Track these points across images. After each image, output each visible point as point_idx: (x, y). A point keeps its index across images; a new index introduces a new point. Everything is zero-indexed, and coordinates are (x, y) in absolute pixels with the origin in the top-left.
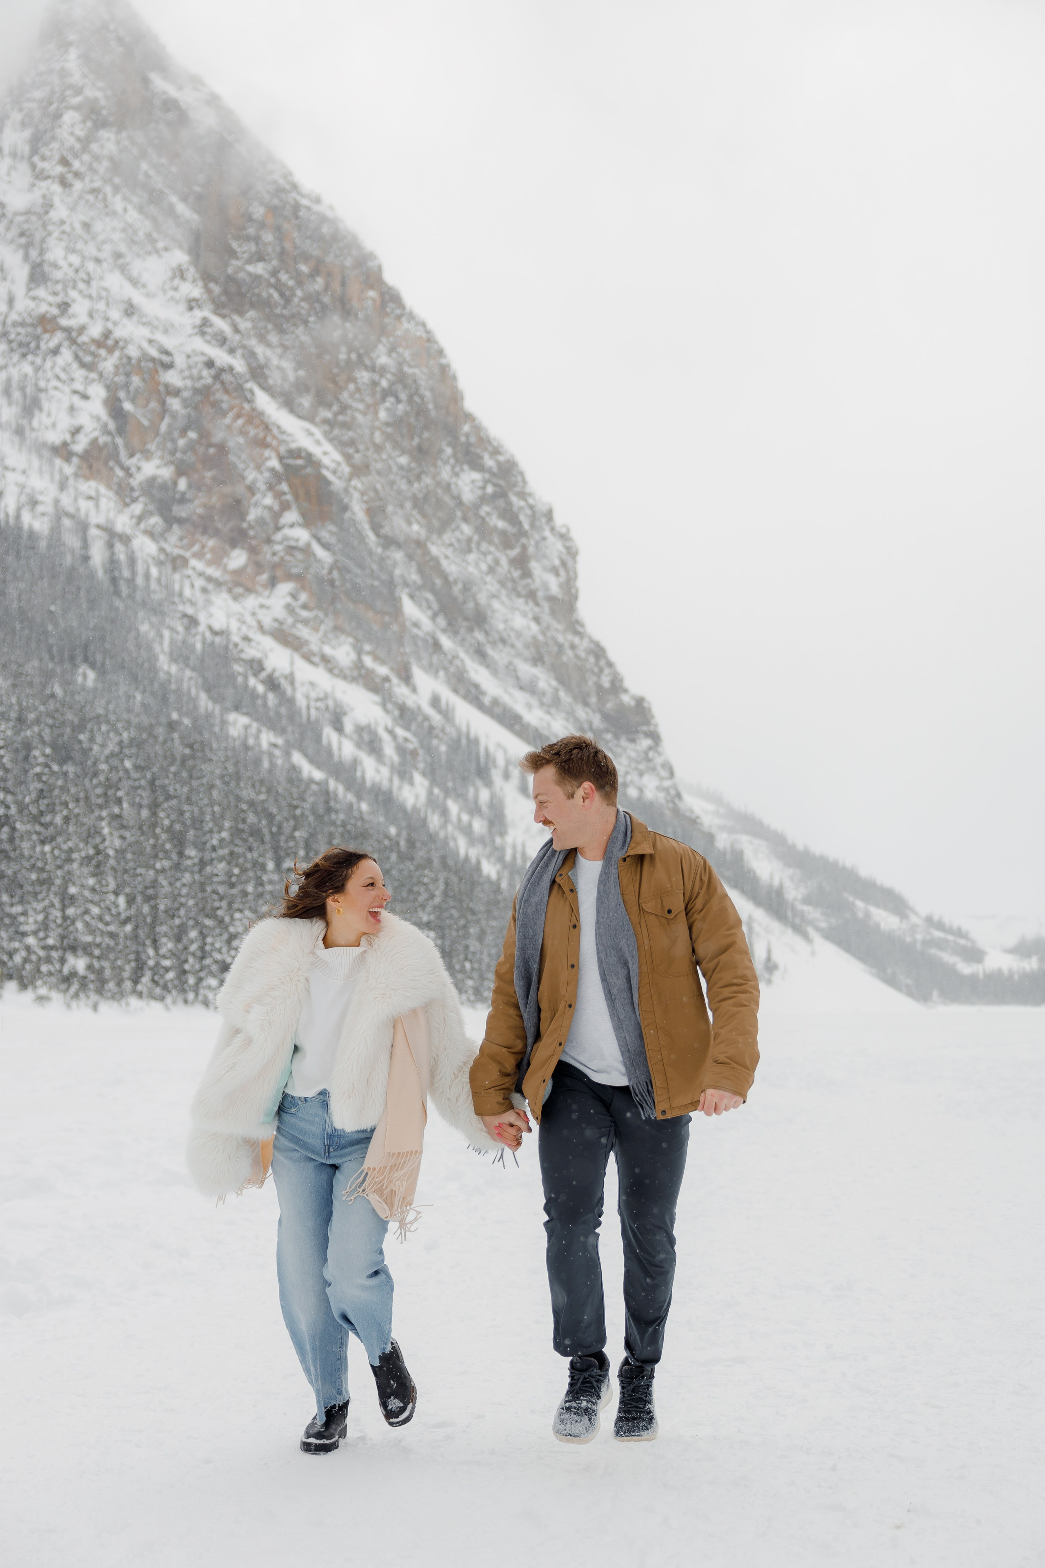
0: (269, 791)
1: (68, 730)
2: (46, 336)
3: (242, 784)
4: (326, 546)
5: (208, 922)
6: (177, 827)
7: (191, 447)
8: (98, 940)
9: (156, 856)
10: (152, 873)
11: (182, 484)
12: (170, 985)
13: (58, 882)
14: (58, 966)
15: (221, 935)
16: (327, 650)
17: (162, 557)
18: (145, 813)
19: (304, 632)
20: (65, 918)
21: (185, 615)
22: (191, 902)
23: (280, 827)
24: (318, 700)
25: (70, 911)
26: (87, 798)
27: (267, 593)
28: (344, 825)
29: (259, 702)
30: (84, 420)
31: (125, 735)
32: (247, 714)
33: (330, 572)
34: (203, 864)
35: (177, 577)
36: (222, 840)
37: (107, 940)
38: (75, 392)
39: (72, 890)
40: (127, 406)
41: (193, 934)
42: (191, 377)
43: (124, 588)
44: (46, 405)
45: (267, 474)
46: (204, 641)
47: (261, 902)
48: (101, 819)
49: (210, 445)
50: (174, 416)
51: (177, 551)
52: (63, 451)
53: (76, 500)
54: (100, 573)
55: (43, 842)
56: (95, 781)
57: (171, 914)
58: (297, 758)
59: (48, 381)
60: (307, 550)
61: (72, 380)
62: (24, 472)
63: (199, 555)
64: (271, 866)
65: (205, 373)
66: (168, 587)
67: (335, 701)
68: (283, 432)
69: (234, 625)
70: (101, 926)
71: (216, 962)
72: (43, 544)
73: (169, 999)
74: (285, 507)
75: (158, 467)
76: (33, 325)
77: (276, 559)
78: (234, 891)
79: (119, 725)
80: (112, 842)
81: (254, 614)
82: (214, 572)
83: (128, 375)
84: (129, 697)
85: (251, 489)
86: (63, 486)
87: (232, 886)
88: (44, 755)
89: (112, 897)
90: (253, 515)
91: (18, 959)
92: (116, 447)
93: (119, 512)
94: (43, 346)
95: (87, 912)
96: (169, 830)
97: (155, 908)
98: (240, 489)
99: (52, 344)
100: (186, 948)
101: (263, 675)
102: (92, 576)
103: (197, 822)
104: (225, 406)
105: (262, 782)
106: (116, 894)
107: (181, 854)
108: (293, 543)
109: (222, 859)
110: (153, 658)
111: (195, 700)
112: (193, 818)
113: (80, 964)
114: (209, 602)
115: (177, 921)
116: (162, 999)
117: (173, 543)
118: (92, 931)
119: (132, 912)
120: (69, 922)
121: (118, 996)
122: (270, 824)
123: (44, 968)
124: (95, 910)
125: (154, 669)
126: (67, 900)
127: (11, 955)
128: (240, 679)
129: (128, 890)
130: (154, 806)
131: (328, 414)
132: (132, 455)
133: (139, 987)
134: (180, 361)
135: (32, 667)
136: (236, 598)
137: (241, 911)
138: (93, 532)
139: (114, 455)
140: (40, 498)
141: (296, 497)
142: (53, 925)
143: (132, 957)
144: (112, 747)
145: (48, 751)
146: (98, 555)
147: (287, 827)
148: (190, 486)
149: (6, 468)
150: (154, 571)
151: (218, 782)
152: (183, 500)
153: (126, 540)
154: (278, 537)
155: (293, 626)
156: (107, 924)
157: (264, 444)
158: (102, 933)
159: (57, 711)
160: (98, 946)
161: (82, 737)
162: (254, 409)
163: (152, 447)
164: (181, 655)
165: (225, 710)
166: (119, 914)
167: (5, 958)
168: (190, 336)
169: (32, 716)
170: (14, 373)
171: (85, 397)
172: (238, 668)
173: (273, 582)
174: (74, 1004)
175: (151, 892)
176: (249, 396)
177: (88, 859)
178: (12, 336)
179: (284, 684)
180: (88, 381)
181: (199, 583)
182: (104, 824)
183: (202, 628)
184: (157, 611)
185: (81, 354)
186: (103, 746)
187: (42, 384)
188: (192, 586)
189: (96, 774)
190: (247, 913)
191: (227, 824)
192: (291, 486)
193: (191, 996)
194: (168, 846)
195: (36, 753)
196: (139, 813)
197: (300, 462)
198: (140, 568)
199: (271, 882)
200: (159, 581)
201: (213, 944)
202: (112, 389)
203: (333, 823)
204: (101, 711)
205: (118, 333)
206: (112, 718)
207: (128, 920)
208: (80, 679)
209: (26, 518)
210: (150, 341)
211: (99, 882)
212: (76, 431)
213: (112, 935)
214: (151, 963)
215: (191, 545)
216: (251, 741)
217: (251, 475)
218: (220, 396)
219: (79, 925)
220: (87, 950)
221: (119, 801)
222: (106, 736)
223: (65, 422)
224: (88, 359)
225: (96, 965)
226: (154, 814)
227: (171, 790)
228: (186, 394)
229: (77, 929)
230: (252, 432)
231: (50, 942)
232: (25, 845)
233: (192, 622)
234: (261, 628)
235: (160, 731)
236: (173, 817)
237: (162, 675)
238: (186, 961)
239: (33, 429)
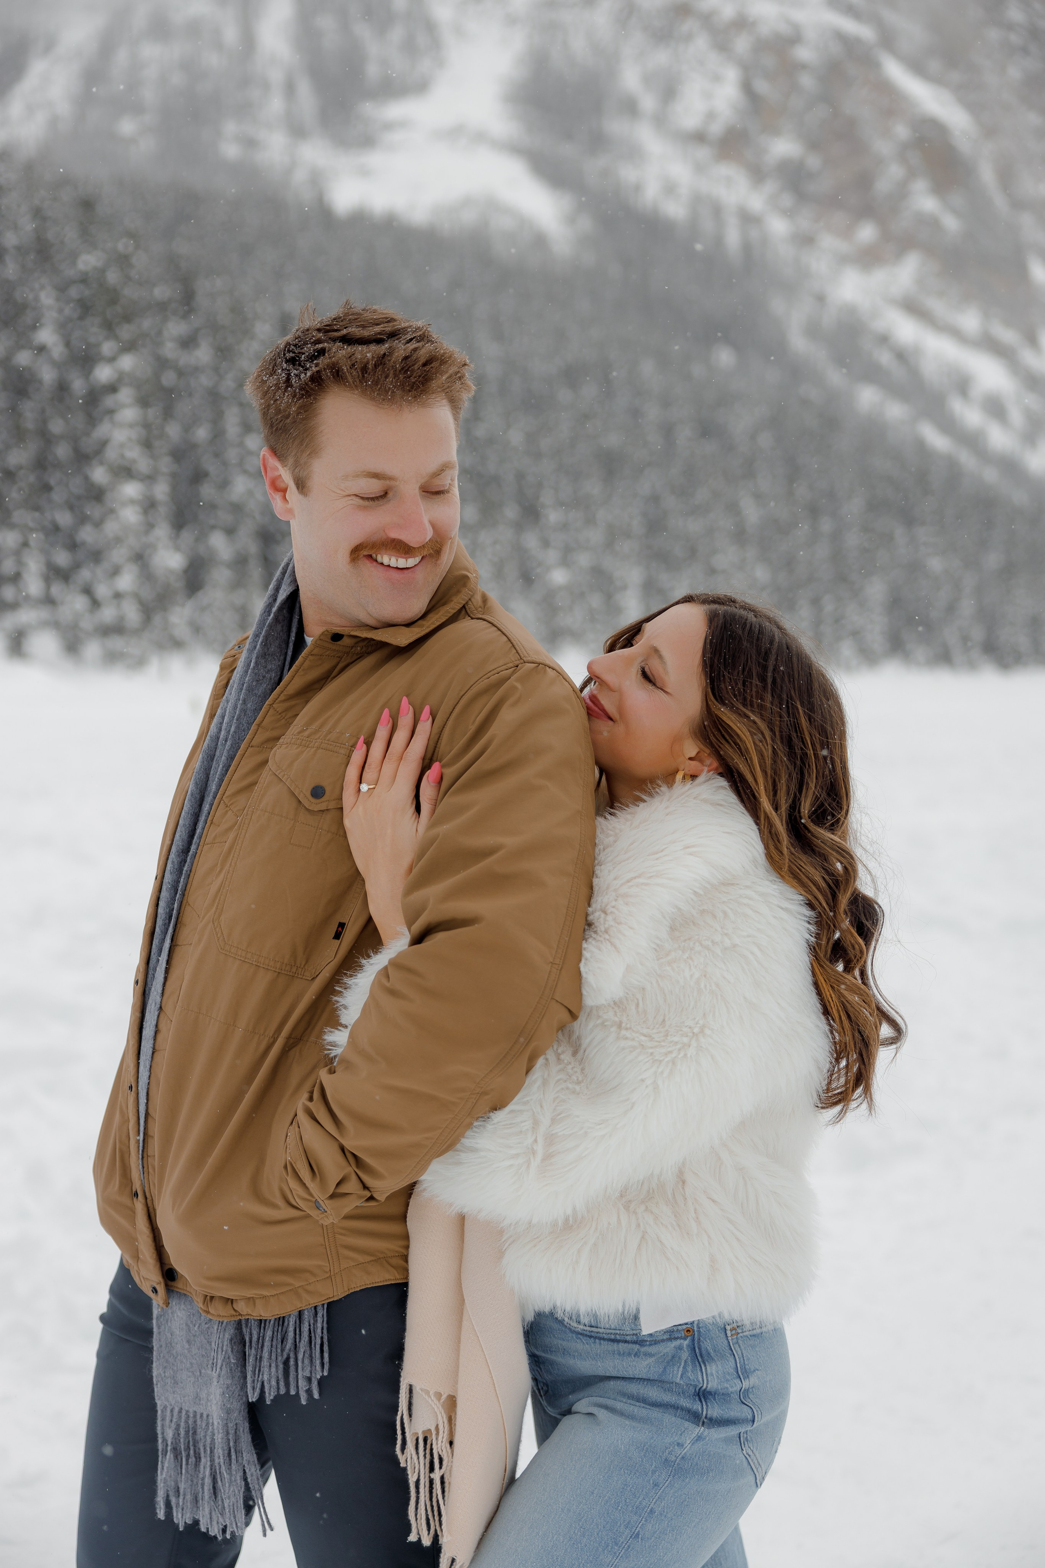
2: (681, 22)
4: (953, 210)
7: (817, 122)
11: (811, 161)
16: (954, 318)
17: (795, 235)
19: (932, 301)
21: (816, 293)
27: (895, 263)
29: (886, 373)
30: (720, 104)
32: (877, 386)
33: (959, 241)
35: (807, 254)
40: (762, 86)
42: (822, 51)
44: (682, 94)
45: (897, 145)
46: (835, 318)
48: (739, 493)
49: (842, 119)
50: (805, 92)
51: (808, 229)
52: (699, 137)
53: (714, 184)
54: (734, 255)
56: (733, 457)
58: (925, 427)
60: (937, 221)
61: (706, 62)
62: (664, 160)
63: (829, 230)
65: (835, 44)
66: (797, 265)
67: (963, 371)
68: (910, 97)
69: (863, 299)
74: (915, 175)
75: (789, 145)
77: (906, 230)
81: (884, 286)
82: (844, 247)
83: (762, 55)
85: (881, 160)
86: (700, 171)
88: (686, 436)
90: (882, 188)
92: (747, 128)
93: (754, 192)
94: (677, 33)
96: (803, 502)
98: (869, 162)
99: (686, 31)
101: (892, 348)
102: (726, 259)
103: (830, 493)
104: (853, 76)
108: (921, 213)
110: (787, 335)
111: (823, 374)
114: (838, 278)
119: (769, 580)
125: (784, 345)
128: (868, 353)
130: (788, 481)
131: (959, 76)
132: (762, 133)
134: (810, 35)
136: (866, 272)
138: (729, 216)
139: (747, 138)
140: (680, 184)
141: (926, 163)
144: (748, 423)
146: (733, 237)
148: (822, 162)
149: (647, 157)
150: (784, 250)
152: (815, 177)
153: (759, 220)
154: (908, 207)
155: (924, 297)
157: (893, 113)
159: (697, 391)
162: (882, 76)
163: (783, 123)
164: (809, 331)
165: (854, 382)
168: (820, 7)
171: (719, 80)
172: (867, 342)
173: (901, 253)
176: (877, 62)
179: (913, 355)
180: (723, 64)
181: (827, 257)
182: (741, 497)
183: (832, 305)
184: (790, 288)
185: (712, 36)
186: (740, 422)
187: (681, 68)
188: (819, 260)
192: (922, 156)
195: (679, 432)
198: (770, 247)
200: (789, 258)
202: (747, 70)
204: (736, 389)
205: (754, 12)
208: (718, 359)
209: (666, 205)
210: (782, 17)
212: (711, 116)
215: (822, 219)
216: (879, 413)
217: (880, 145)
218: (852, 68)
221: (755, 476)
222: (742, 413)
223: (701, 107)
226: (788, 486)
228: (818, 69)
230: (879, 100)
234: (891, 301)
235: (793, 407)
237: (794, 351)
238: (820, 626)
239: (672, 117)
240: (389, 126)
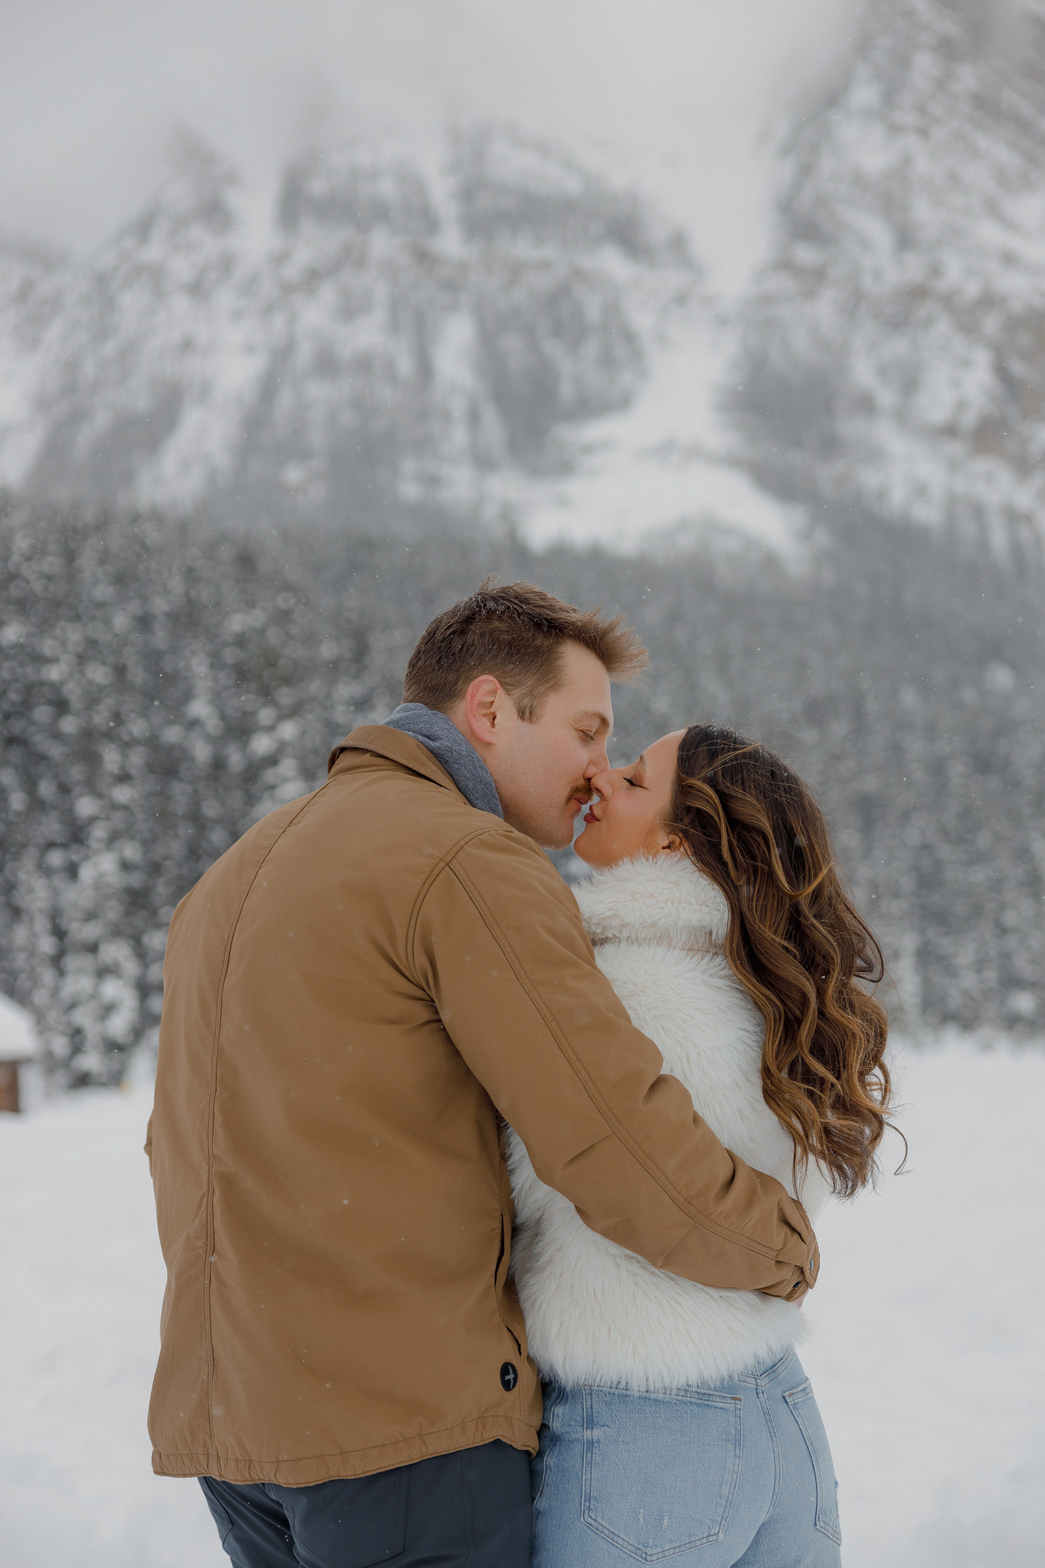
2: (918, 306)
30: (971, 392)
38: (958, 361)
40: (1018, 368)
43: (1033, 575)
44: (926, 383)
52: (950, 431)
53: (971, 482)
54: (1005, 561)
61: (952, 347)
62: (911, 461)
72: (938, 539)
83: (1015, 333)
86: (954, 469)
92: (1008, 414)
93: (1020, 487)
94: (915, 318)
99: (925, 314)
102: (996, 566)
113: (1025, 1002)
135: (939, 674)
138: (993, 516)
139: (1007, 425)
140: (931, 486)
146: (999, 540)
149: (891, 459)
153: (1030, 518)
170: (889, 352)
171: (968, 365)
174: (1022, 1048)
178: (882, 312)
180: (970, 347)
195: (953, 772)
202: (999, 351)
205: (1002, 287)
209: (918, 510)
210: (1034, 288)
212: (961, 406)
223: (949, 397)
239: (916, 411)
240: (588, 449)
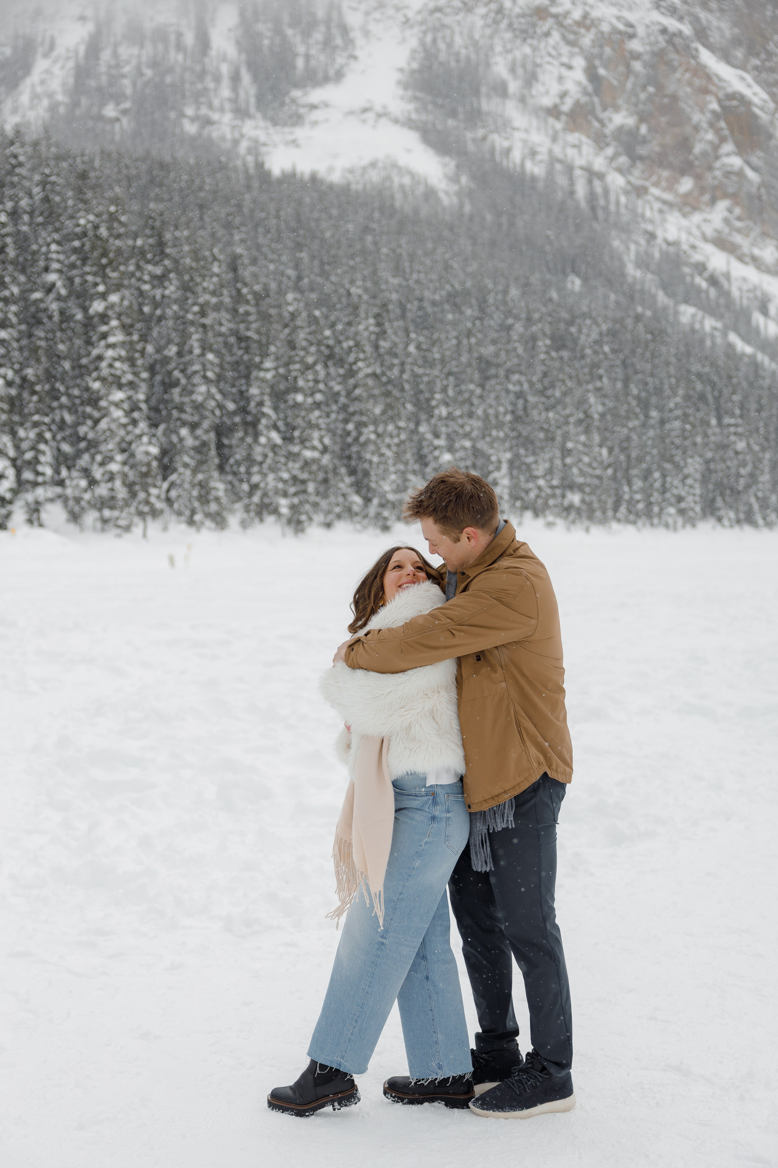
0: (712, 365)
1: (562, 326)
2: (540, 23)
3: (692, 360)
4: (755, 169)
5: (668, 466)
6: (643, 394)
7: (650, 99)
8: (588, 480)
9: (628, 418)
10: (625, 431)
11: (644, 129)
12: (640, 514)
13: (559, 439)
14: (559, 500)
15: (677, 475)
16: (756, 252)
17: (629, 188)
18: (619, 385)
19: (738, 239)
20: (565, 465)
21: (646, 232)
22: (655, 452)
23: (720, 392)
24: (749, 291)
25: (568, 460)
26: (577, 376)
27: (708, 209)
28: (769, 388)
29: (703, 295)
30: (570, 86)
31: (604, 327)
32: (695, 305)
33: (759, 188)
34: (662, 422)
35: (640, 202)
36: (677, 404)
37: (596, 482)
38: (563, 64)
39: (570, 445)
40: (602, 71)
41: (657, 475)
42: (650, 44)
43: (601, 214)
44: (541, 77)
45: (709, 115)
46: (661, 251)
47: (706, 449)
48: (588, 391)
49: (666, 96)
50: (637, 75)
51: (639, 182)
52: (554, 112)
53: (564, 148)
54: (583, 204)
55: (547, 410)
56: (583, 362)
57: (640, 460)
58: (733, 338)
59: (542, 57)
60: (740, 174)
61: (560, 55)
62: (527, 131)
63: (656, 184)
64: (714, 422)
65: (661, 39)
66: (633, 211)
67: (762, 291)
68: (721, 79)
69: (684, 237)
70: (589, 470)
71: (674, 495)
72: (541, 185)
73: (640, 523)
74: (723, 140)
75: (625, 117)
76: (531, 16)
77: (716, 182)
78: (687, 443)
79: (600, 320)
80: (596, 407)
81: (698, 227)
82: (668, 196)
83: (601, 46)
84: (606, 297)
85: (697, 128)
86: (554, 139)
87: (685, 439)
88: (546, 346)
89: (597, 449)
90: (698, 148)
91: (532, 495)
92: (592, 104)
93: (597, 154)
94: (539, 31)
95: (580, 460)
96: (638, 398)
97: (628, 457)
98: (688, 130)
99: (545, 29)
100: (652, 485)
101: (706, 274)
102: (577, 207)
103: (659, 391)
104: (676, 64)
105: (706, 358)
106: (601, 446)
107: (647, 416)
108: (729, 169)
109: (676, 418)
110: (623, 266)
111: (654, 297)
112: (655, 388)
113: (575, 498)
114: (664, 220)
115: (644, 466)
116: (634, 523)
117: (636, 177)
118: (582, 473)
119: (612, 460)
120: (566, 468)
121: (604, 521)
122: (713, 389)
123: (551, 502)
124: (586, 459)
125: (623, 275)
126: (565, 452)
127: (527, 492)
128: (688, 279)
129: (609, 443)
130: (626, 381)
131: (757, 62)
132: (605, 109)
133: (619, 515)
134: (641, 31)
135: (535, 278)
136: (685, 215)
137: (692, 457)
138: (578, 172)
139: (592, 112)
140: (539, 149)
141: (732, 131)
142: (555, 471)
143: (612, 492)
144: (594, 336)
145: (548, 342)
146: (581, 190)
147: (726, 392)
148: (650, 130)
149: (514, 129)
150: (623, 199)
151: (673, 360)
152: (644, 141)
153: (601, 176)
154: (718, 164)
155: (730, 234)
156: (594, 469)
157: (706, 91)
158: (592, 476)
159: (554, 311)
160: (589, 485)
161: (573, 330)
162: (698, 64)
163: (620, 102)
164: (643, 263)
165: (677, 303)
166: (602, 462)
167: (523, 494)
168: (648, 9)
169: (536, 316)
170: (518, 54)
171: (570, 67)
172: (687, 270)
173: (713, 201)
174: (572, 528)
175: (625, 445)
176: (694, 53)
177: (580, 422)
178: (516, 26)
179: (723, 280)
180: (572, 55)
181: (657, 205)
182: (590, 395)
183: (659, 241)
184: (625, 230)
185: (566, 33)
186: (588, 335)
187: (538, 61)
188: (652, 209)
189: (583, 357)
190: (698, 459)
191: (681, 392)
192: (727, 123)
193: (656, 521)
194: (637, 410)
195: (540, 343)
196: (614, 385)
197: (735, 103)
198: (612, 197)
199: (714, 434)
200: (626, 207)
201: (671, 483)
202: (590, 59)
203: (761, 388)
204: (585, 309)
205: (595, 14)
206: (594, 314)
207: (609, 466)
208: (569, 285)
209: (529, 166)
210: (619, 18)
211: (588, 439)
212: (563, 95)
213: (599, 477)
214: (626, 497)
215: (651, 176)
216: (697, 326)
217: (697, 117)
218: (673, 56)
219: (575, 471)
220: (580, 488)
221: (600, 377)
222: (590, 328)
223: (555, 88)
224: (571, 37)
225: (587, 498)
226: (626, 385)
227: (638, 367)
228: (646, 57)
229: (573, 474)
230: (697, 82)
231: (555, 482)
232: (535, 413)
233: (651, 236)
234: (705, 239)
235: (629, 322)
236: (641, 387)
237: (630, 279)
238: (652, 495)
239: (532, 96)
240: (313, 107)
